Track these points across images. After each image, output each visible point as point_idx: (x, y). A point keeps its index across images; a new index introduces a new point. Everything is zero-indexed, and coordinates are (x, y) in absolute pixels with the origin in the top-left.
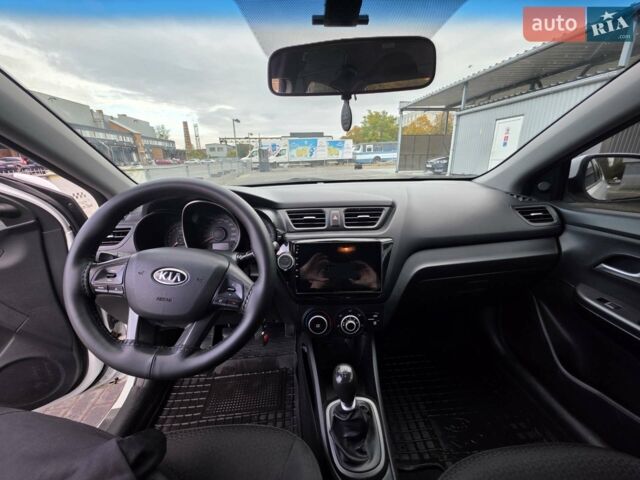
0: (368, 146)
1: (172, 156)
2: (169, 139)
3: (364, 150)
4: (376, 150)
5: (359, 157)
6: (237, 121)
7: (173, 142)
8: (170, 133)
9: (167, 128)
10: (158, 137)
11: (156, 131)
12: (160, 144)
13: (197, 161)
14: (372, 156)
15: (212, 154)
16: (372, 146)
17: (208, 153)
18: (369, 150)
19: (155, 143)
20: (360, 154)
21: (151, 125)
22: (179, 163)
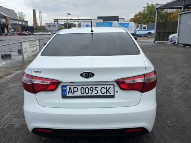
0: (143, 26)
1: (26, 30)
2: (25, 20)
3: (141, 28)
4: (149, 28)
5: (138, 33)
6: (69, 14)
7: (27, 22)
8: (25, 17)
9: (24, 14)
10: (19, 18)
11: (18, 15)
12: (20, 23)
13: (41, 33)
14: (146, 32)
15: (49, 29)
16: (146, 26)
17: (47, 28)
18: (145, 28)
19: (17, 22)
20: (139, 31)
21: (15, 12)
22: (30, 34)
